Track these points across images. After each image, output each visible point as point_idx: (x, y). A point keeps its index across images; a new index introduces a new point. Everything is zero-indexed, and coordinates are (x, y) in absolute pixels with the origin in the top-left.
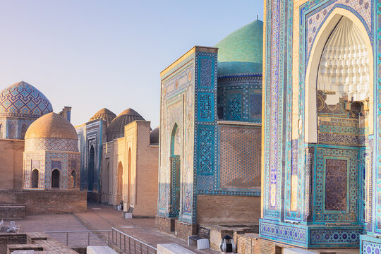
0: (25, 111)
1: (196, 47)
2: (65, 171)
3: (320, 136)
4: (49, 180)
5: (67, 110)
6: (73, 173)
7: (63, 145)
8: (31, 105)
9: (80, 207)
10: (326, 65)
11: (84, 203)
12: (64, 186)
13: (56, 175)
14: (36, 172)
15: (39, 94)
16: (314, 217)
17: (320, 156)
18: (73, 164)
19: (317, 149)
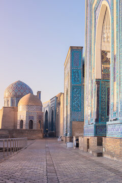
0: (19, 93)
1: (71, 47)
2: (35, 121)
3: (103, 75)
4: (28, 125)
5: (39, 93)
6: (40, 121)
7: (35, 108)
8: (22, 91)
9: (39, 136)
10: (105, 36)
11: (41, 135)
12: (35, 127)
13: (31, 123)
14: (22, 121)
15: (26, 85)
16: (100, 120)
17: (103, 86)
18: (40, 117)
19: (101, 82)
